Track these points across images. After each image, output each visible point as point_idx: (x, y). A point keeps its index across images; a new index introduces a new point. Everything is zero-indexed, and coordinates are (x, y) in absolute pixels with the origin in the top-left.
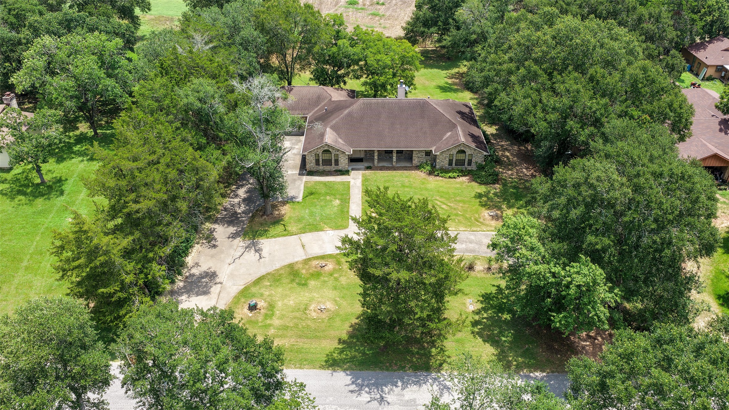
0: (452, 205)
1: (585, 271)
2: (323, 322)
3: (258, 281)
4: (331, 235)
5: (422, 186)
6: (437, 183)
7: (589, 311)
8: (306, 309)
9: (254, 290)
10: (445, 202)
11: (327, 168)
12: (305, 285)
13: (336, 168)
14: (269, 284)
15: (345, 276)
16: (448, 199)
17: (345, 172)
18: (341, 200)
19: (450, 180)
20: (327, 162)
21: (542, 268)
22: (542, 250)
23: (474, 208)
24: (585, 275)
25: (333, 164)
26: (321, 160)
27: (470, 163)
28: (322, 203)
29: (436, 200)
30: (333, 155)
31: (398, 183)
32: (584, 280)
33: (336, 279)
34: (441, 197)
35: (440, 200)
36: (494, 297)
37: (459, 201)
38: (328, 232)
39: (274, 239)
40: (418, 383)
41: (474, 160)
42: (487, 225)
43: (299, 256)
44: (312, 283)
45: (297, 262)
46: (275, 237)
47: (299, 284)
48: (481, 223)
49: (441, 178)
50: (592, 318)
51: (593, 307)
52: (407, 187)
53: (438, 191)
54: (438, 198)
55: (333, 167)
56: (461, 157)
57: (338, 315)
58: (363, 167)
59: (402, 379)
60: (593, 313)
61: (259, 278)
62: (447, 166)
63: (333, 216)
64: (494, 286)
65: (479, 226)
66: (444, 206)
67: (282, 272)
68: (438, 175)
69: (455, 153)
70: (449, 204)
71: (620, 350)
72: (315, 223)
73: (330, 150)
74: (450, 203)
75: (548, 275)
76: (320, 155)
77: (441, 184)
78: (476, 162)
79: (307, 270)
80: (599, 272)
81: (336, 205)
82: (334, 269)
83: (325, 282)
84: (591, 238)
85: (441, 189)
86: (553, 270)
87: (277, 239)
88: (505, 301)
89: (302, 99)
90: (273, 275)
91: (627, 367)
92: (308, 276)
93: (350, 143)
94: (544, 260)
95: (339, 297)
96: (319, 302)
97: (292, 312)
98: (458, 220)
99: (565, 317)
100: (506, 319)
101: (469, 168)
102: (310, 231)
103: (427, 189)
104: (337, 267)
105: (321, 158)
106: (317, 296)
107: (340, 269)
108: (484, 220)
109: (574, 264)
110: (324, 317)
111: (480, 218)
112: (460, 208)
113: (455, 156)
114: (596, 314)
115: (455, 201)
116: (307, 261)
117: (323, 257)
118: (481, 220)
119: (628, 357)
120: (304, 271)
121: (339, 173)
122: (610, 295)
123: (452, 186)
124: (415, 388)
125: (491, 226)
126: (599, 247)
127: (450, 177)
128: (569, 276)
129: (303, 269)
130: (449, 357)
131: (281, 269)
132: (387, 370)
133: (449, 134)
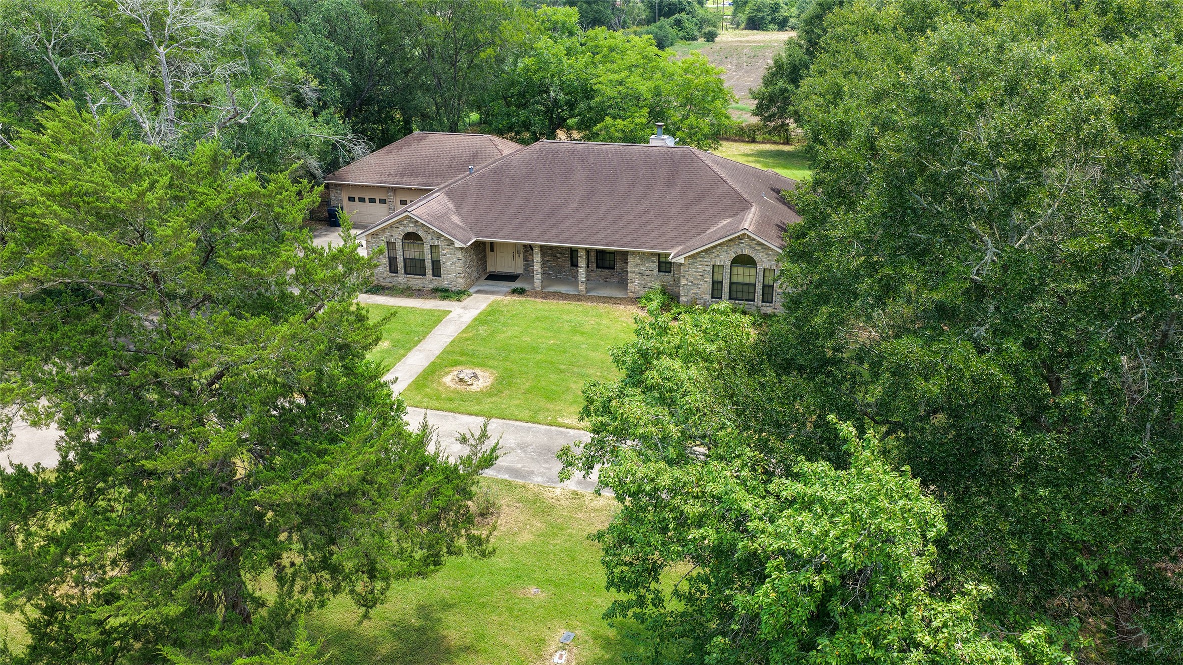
11: (416, 281)
13: (436, 283)
17: (457, 294)
20: (415, 267)
25: (429, 271)
26: (400, 260)
27: (768, 297)
30: (427, 249)
41: (777, 286)
55: (428, 281)
58: (507, 290)
62: (707, 298)
69: (728, 263)
73: (421, 233)
76: (399, 245)
93: (477, 226)
105: (400, 253)
113: (727, 270)
121: (438, 294)
133: (727, 221)
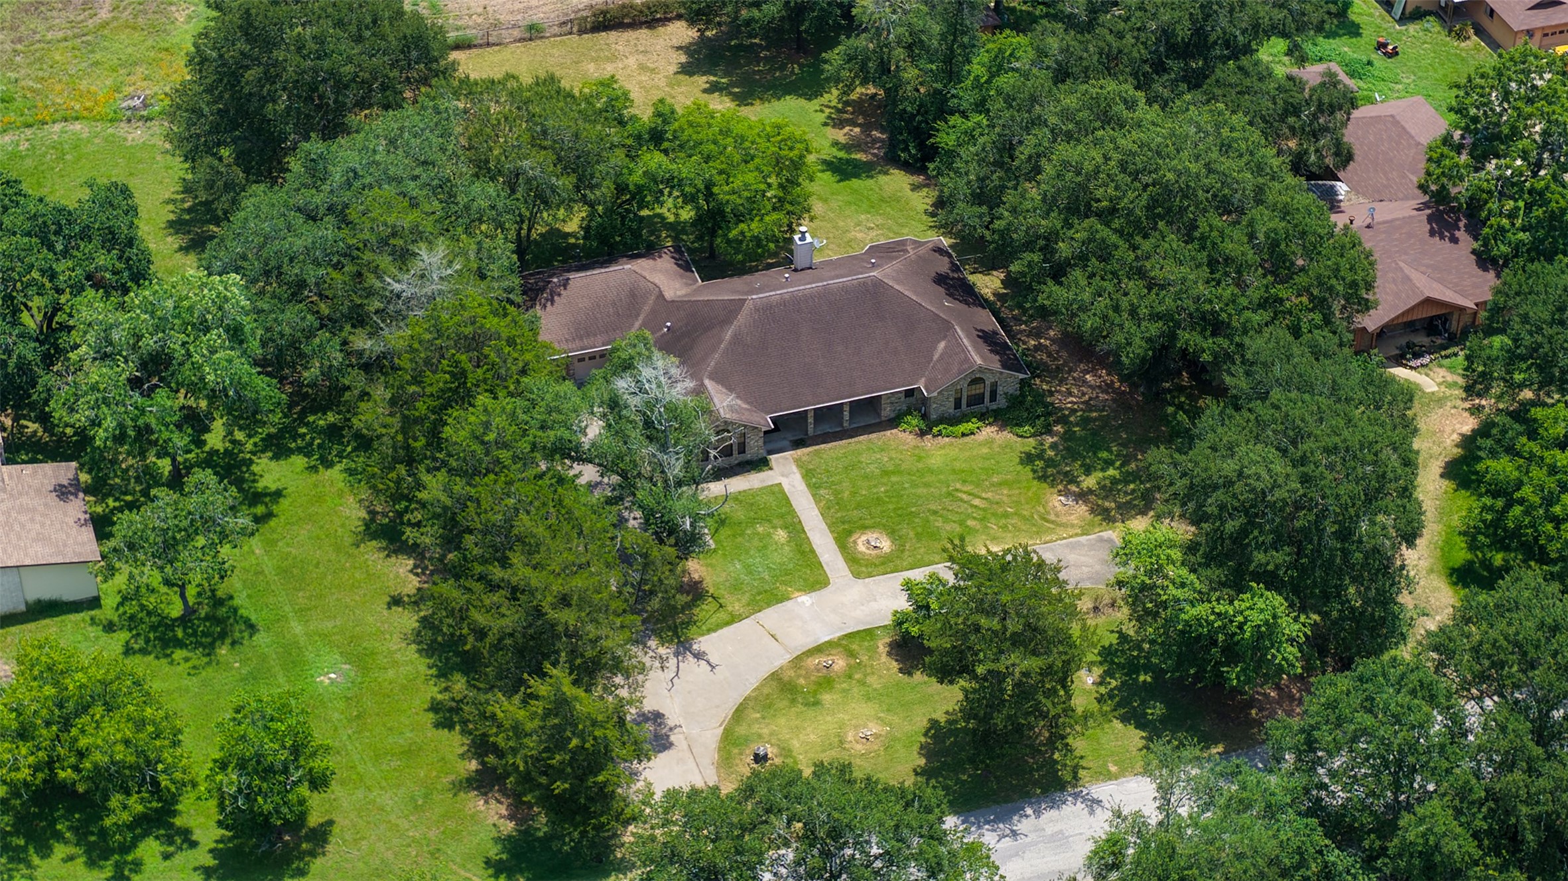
0: (989, 495)
1: (1261, 604)
2: (879, 756)
3: (739, 712)
4: (808, 604)
5: (920, 465)
6: (943, 452)
7: (1274, 656)
8: (841, 742)
9: (741, 730)
10: (975, 491)
11: (724, 462)
12: (817, 703)
13: (742, 457)
14: (758, 715)
15: (873, 673)
16: (978, 486)
17: (761, 464)
18: (785, 527)
19: (966, 439)
21: (1202, 610)
22: (1197, 585)
23: (1030, 494)
24: (1262, 611)
25: (735, 452)
27: (993, 397)
28: (756, 542)
29: (957, 490)
30: (734, 436)
31: (872, 467)
32: (1261, 617)
33: (862, 683)
34: (964, 482)
35: (965, 489)
36: (1117, 651)
37: (1000, 484)
38: (799, 599)
39: (714, 635)
40: (1054, 805)
41: (1000, 390)
42: (1064, 526)
43: (779, 658)
44: (826, 698)
45: (781, 668)
46: (715, 631)
47: (806, 705)
48: (1053, 522)
49: (947, 439)
50: (1280, 664)
51: (1278, 651)
52: (893, 473)
53: (954, 471)
54: (958, 486)
55: (735, 459)
56: (977, 389)
57: (895, 739)
58: (786, 443)
59: (1031, 804)
60: (1280, 657)
61: (737, 710)
62: (952, 411)
63: (791, 566)
64: (1112, 632)
65: (1052, 531)
66: (976, 502)
67: (766, 691)
68: (940, 434)
69: (965, 386)
70: (984, 495)
71: (1323, 700)
72: (767, 587)
73: (729, 428)
74: (984, 491)
75: (1212, 618)
77: (954, 452)
78: (1006, 394)
79: (805, 678)
80: (1277, 601)
81: (783, 540)
82: (849, 666)
83: (844, 691)
84: (1259, 557)
85: (957, 465)
86: (1217, 610)
87: (720, 632)
88: (1135, 653)
89: (599, 306)
90: (756, 699)
91: (1332, 718)
92: (813, 687)
93: (760, 405)
94: (1203, 598)
95: (883, 711)
96: (856, 727)
97: (824, 751)
98: (1013, 525)
99: (1243, 670)
100: (1145, 681)
101: (994, 406)
102: (769, 605)
103: (931, 471)
104: (852, 662)
106: (846, 717)
107: (859, 664)
108: (1057, 515)
109: (1244, 596)
110: (876, 748)
111: (1048, 513)
112: (1005, 499)
113: (964, 391)
114: (1284, 659)
115: (992, 485)
116: (797, 662)
117: (818, 650)
118: (1052, 517)
119: (1332, 705)
120: (802, 681)
121: (749, 467)
122: (1297, 627)
123: (975, 453)
124: (1053, 813)
125: (1073, 526)
126: (1270, 567)
127: (963, 435)
128: (1241, 613)
129: (799, 676)
130: (1082, 757)
131: (762, 685)
132: (1006, 802)
133: (942, 345)
